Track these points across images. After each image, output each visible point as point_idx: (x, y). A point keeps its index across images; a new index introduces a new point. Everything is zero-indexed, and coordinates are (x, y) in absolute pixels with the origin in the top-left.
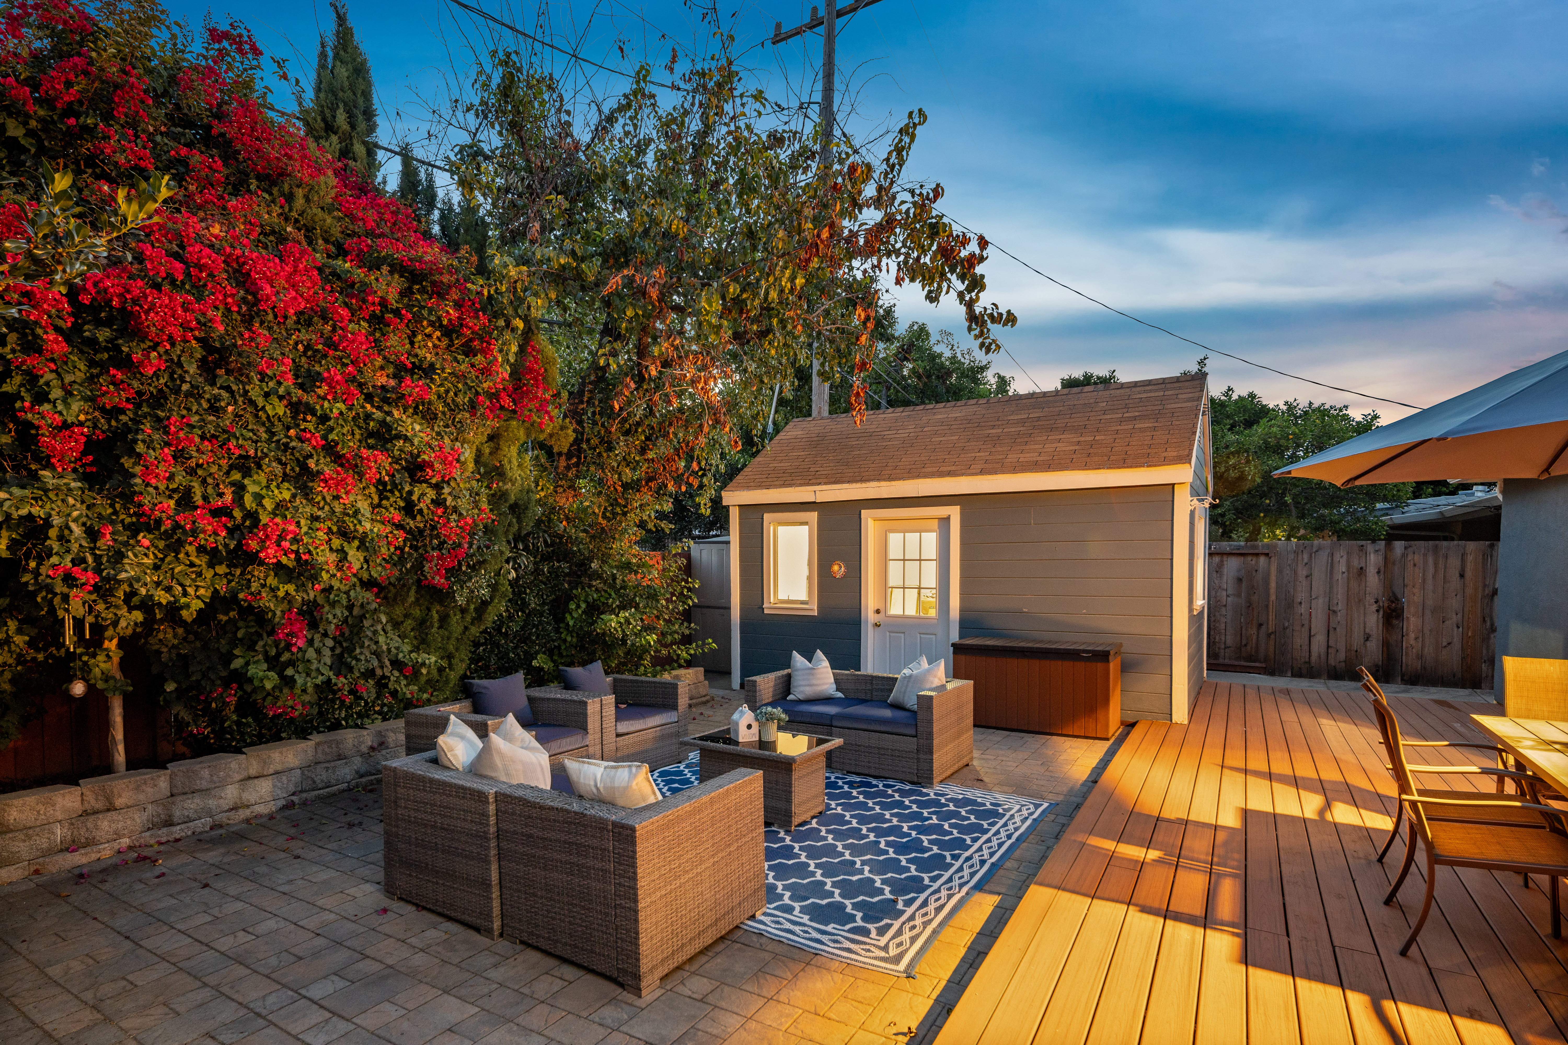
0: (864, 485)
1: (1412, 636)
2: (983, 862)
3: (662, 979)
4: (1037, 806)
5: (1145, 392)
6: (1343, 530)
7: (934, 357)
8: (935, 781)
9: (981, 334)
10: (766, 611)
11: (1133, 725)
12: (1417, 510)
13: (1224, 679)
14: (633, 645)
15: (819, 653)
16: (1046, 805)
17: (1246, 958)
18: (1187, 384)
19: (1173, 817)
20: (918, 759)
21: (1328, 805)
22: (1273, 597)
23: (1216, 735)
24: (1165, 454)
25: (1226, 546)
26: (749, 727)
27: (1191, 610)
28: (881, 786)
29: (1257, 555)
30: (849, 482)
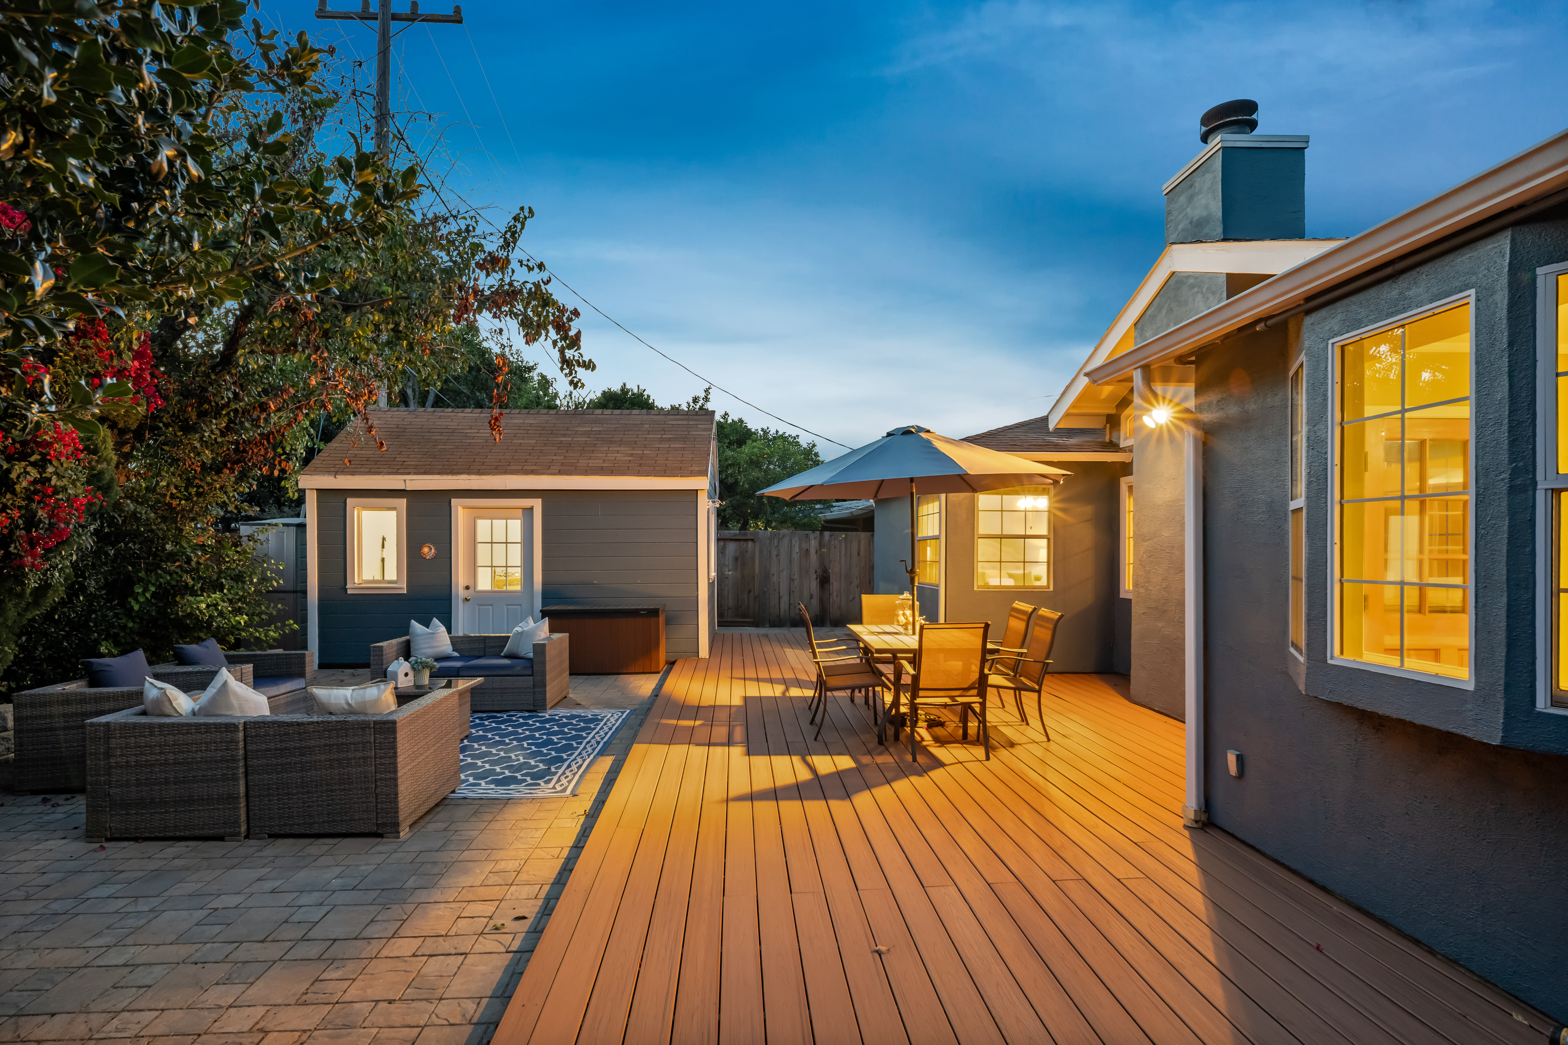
0: (455, 477)
1: (835, 594)
2: (598, 743)
3: (411, 826)
4: (623, 713)
5: (675, 420)
6: (797, 524)
7: (483, 353)
8: (548, 706)
9: (571, 374)
10: (349, 592)
11: (673, 663)
12: (839, 510)
13: (728, 631)
14: (218, 627)
15: (435, 621)
16: (628, 711)
17: (749, 753)
18: (703, 417)
19: (706, 705)
20: (534, 693)
21: (787, 689)
22: (757, 571)
23: (726, 662)
24: (691, 469)
25: (727, 533)
26: (406, 675)
27: (709, 579)
28: (505, 716)
29: (746, 540)
30: (439, 474)
